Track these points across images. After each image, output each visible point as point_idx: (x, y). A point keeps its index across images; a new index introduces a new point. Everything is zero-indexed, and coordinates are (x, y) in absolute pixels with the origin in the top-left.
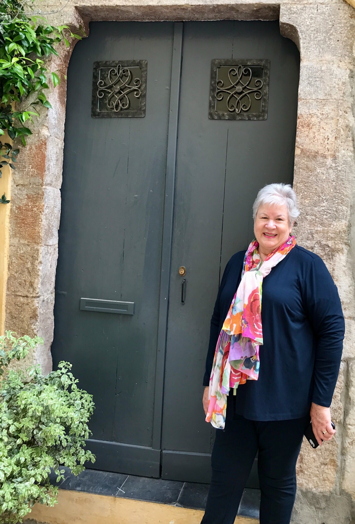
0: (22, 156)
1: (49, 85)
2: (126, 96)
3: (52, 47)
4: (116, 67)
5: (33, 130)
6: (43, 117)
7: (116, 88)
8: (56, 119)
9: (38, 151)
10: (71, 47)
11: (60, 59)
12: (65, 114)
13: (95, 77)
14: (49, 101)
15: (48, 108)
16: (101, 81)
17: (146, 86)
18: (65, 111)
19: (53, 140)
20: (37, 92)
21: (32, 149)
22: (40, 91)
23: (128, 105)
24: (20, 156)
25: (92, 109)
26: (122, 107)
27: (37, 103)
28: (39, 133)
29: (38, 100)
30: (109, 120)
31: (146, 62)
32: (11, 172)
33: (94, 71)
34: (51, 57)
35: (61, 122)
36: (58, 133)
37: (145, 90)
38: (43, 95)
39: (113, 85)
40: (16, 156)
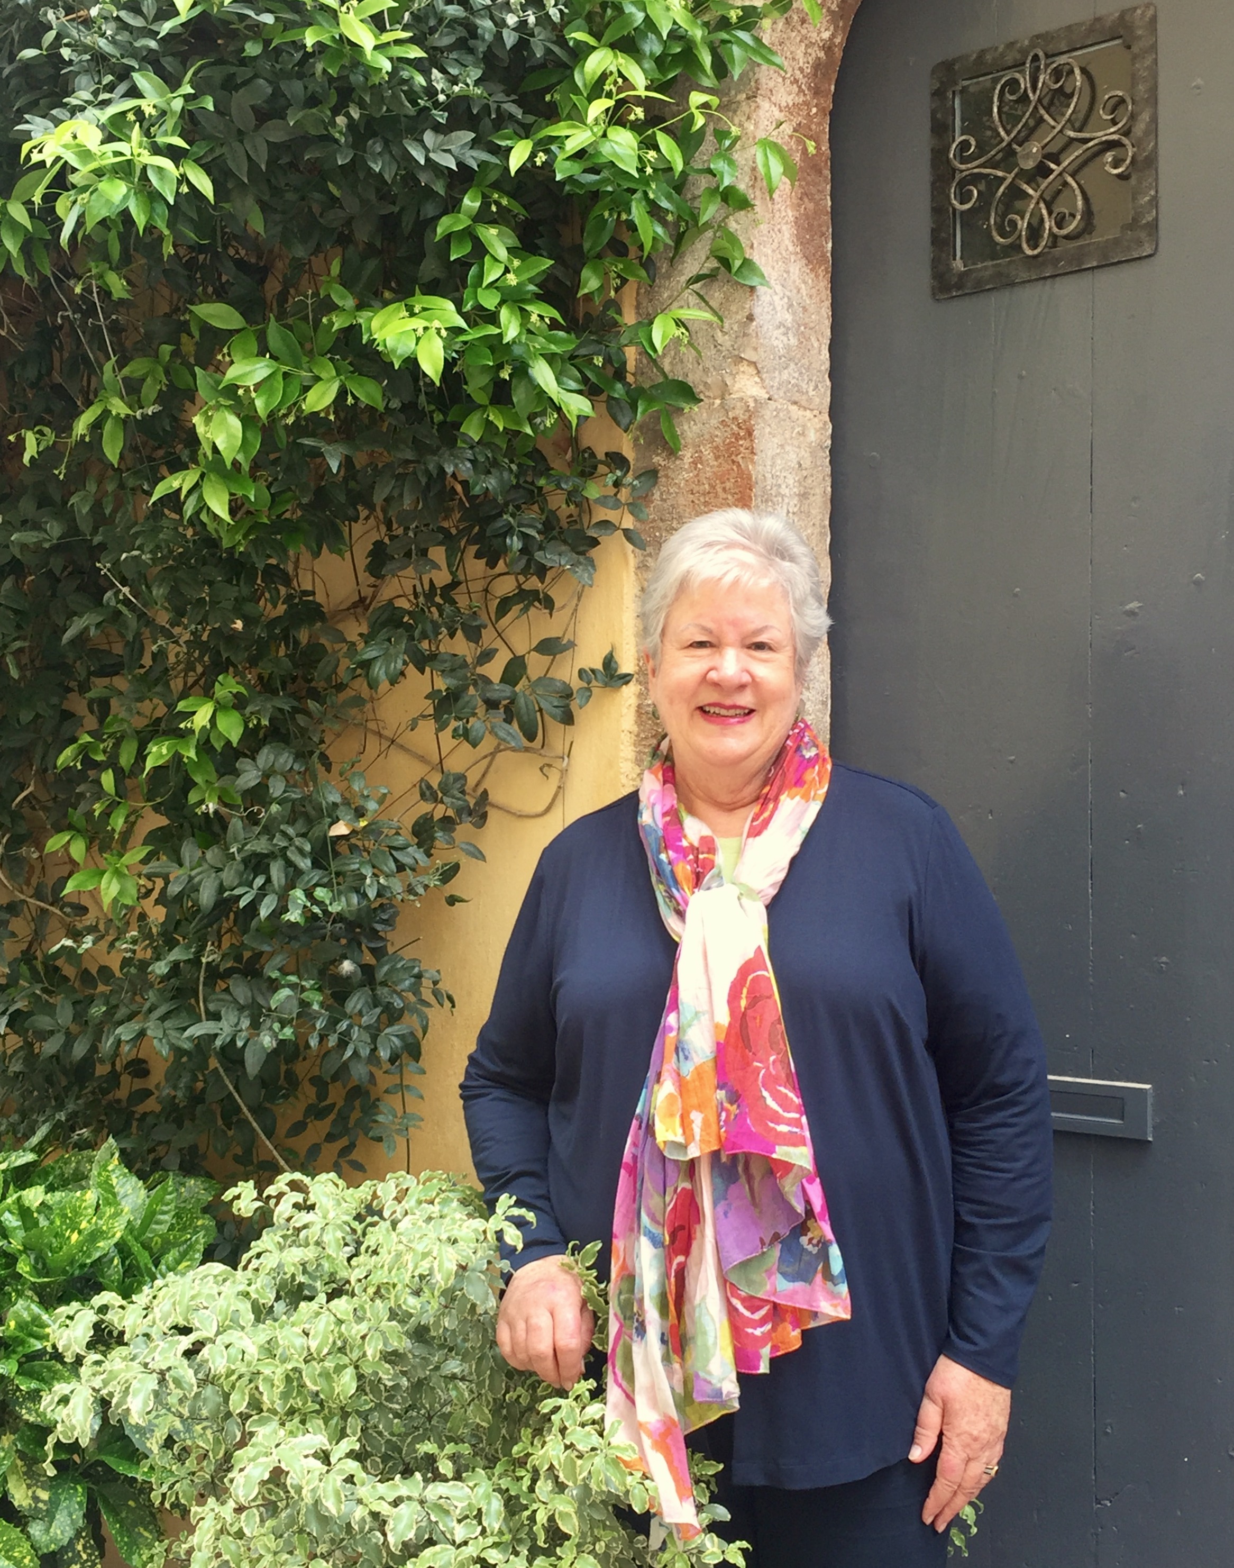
0: (669, 493)
1: (750, 196)
2: (1070, 180)
3: (758, 40)
4: (1024, 64)
5: (701, 387)
6: (735, 327)
7: (1029, 155)
8: (788, 329)
9: (726, 467)
10: (836, 28)
11: (796, 81)
12: (828, 303)
13: (941, 129)
14: (756, 258)
15: (752, 289)
16: (964, 137)
17: (1154, 119)
18: (826, 295)
19: (781, 415)
20: (709, 234)
21: (701, 463)
22: (719, 226)
23: (1079, 217)
24: (662, 494)
25: (936, 263)
26: (1055, 230)
27: (709, 277)
28: (724, 391)
29: (714, 264)
30: (1005, 297)
31: (1150, 13)
32: (632, 562)
33: (934, 106)
34: (756, 81)
35: (813, 339)
36: (804, 386)
37: (1153, 136)
38: (733, 239)
39: (1015, 146)
40: (646, 498)
